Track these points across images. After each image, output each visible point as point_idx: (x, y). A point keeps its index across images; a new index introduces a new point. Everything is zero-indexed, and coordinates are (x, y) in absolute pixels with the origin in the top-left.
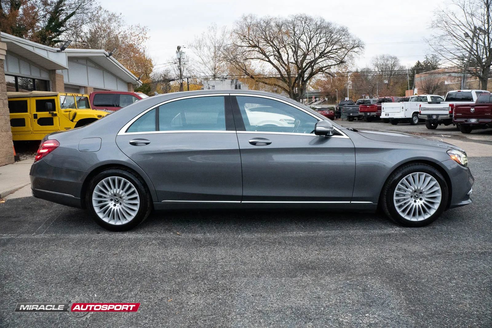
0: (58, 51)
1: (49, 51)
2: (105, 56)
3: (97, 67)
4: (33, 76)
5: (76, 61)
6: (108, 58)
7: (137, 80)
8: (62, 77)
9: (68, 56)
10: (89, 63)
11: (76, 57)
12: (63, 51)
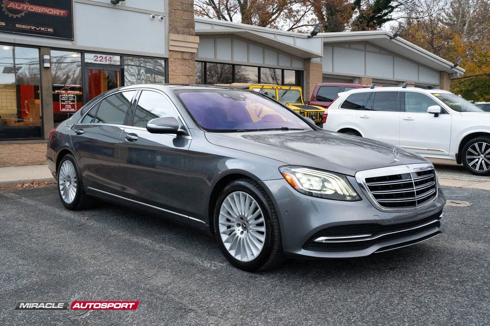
0: (309, 37)
1: (296, 37)
2: (388, 38)
3: (383, 52)
4: (280, 66)
5: (348, 46)
6: (393, 40)
7: (452, 67)
8: (320, 66)
9: (324, 42)
10: (369, 48)
11: (345, 42)
12: (314, 37)
